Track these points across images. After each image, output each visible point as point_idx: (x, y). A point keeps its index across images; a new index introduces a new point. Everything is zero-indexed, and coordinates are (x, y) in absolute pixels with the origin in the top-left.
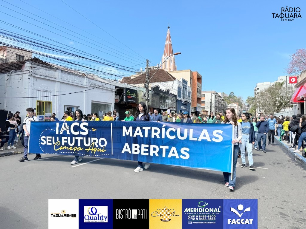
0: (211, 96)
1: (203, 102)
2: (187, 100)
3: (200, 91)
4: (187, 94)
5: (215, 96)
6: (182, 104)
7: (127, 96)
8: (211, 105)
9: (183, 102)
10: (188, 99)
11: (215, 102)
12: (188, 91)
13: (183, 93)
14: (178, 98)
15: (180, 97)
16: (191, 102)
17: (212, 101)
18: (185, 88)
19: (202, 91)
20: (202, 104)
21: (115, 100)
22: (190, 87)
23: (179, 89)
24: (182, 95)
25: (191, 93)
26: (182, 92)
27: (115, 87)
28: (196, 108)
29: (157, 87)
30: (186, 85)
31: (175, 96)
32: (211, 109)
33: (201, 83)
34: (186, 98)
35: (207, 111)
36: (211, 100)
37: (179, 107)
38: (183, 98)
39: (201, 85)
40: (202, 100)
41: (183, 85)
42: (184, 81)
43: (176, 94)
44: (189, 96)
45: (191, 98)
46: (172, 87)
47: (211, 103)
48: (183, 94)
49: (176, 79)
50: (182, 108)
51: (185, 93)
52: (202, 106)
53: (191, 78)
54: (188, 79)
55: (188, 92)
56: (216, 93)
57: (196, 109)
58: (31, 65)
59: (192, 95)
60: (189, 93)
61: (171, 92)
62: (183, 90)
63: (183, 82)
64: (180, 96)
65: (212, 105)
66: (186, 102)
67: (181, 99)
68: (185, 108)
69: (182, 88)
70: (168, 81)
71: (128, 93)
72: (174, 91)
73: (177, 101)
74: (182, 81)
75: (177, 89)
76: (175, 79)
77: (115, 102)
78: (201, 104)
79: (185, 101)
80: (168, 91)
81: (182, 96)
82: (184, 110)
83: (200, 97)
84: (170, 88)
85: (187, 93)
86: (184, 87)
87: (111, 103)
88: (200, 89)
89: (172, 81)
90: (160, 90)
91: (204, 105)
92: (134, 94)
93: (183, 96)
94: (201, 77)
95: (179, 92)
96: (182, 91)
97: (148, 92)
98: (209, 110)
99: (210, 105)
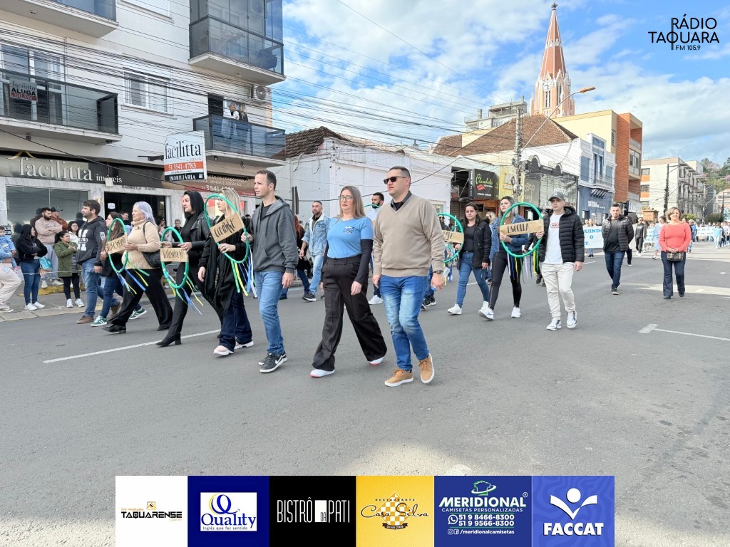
0: (668, 174)
1: (646, 187)
2: (605, 185)
3: (639, 161)
4: (604, 172)
5: (680, 171)
6: (591, 195)
7: (476, 185)
8: (667, 195)
9: (593, 191)
10: (606, 183)
11: (680, 188)
12: (606, 163)
13: (593, 168)
14: (581, 182)
15: (587, 180)
16: (612, 189)
17: (670, 186)
18: (599, 158)
19: (643, 159)
20: (642, 193)
21: (452, 194)
22: (612, 152)
23: (584, 160)
24: (591, 174)
25: (614, 168)
26: (590, 167)
27: (451, 168)
28: (627, 205)
29: (535, 161)
30: (601, 149)
31: (576, 178)
32: (666, 206)
33: (640, 141)
34: (601, 182)
35: (656, 213)
36: (667, 180)
37: (583, 203)
38: (593, 181)
39: (639, 145)
40: (642, 183)
41: (594, 149)
42: (597, 141)
43: (577, 172)
44: (609, 177)
45: (613, 180)
46: (567, 157)
47: (667, 190)
48: (593, 172)
49: (577, 137)
50: (590, 205)
51: (599, 171)
52: (642, 199)
53: (613, 130)
54: (606, 134)
55: (607, 167)
56: (681, 163)
57: (625, 207)
58: (332, 145)
59: (616, 172)
60: (609, 168)
61: (565, 169)
62: (594, 163)
63: (593, 143)
64: (585, 177)
65: (670, 197)
66: (602, 190)
67: (590, 184)
68: (598, 206)
69: (592, 158)
70: (557, 142)
71: (478, 180)
72: (572, 165)
73: (580, 188)
74: (590, 140)
75: (579, 162)
76: (573, 137)
77: (452, 199)
78: (639, 194)
79: (599, 189)
80: (558, 168)
81: (590, 176)
82: (596, 210)
83: (638, 177)
84: (561, 160)
85: (604, 168)
86: (596, 155)
87: (445, 202)
88: (638, 156)
89: (567, 142)
90: (539, 166)
91: (648, 196)
92: (489, 180)
93: (593, 178)
94: (639, 124)
95: (584, 168)
96: (592, 167)
97: (520, 175)
98: (661, 209)
99: (663, 194)
